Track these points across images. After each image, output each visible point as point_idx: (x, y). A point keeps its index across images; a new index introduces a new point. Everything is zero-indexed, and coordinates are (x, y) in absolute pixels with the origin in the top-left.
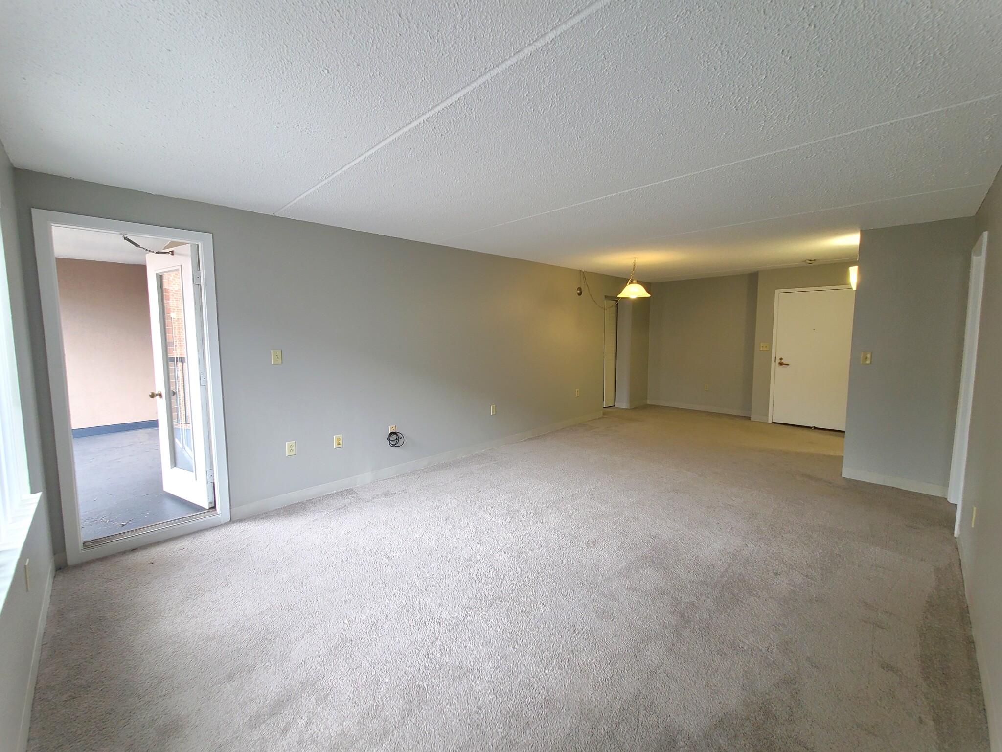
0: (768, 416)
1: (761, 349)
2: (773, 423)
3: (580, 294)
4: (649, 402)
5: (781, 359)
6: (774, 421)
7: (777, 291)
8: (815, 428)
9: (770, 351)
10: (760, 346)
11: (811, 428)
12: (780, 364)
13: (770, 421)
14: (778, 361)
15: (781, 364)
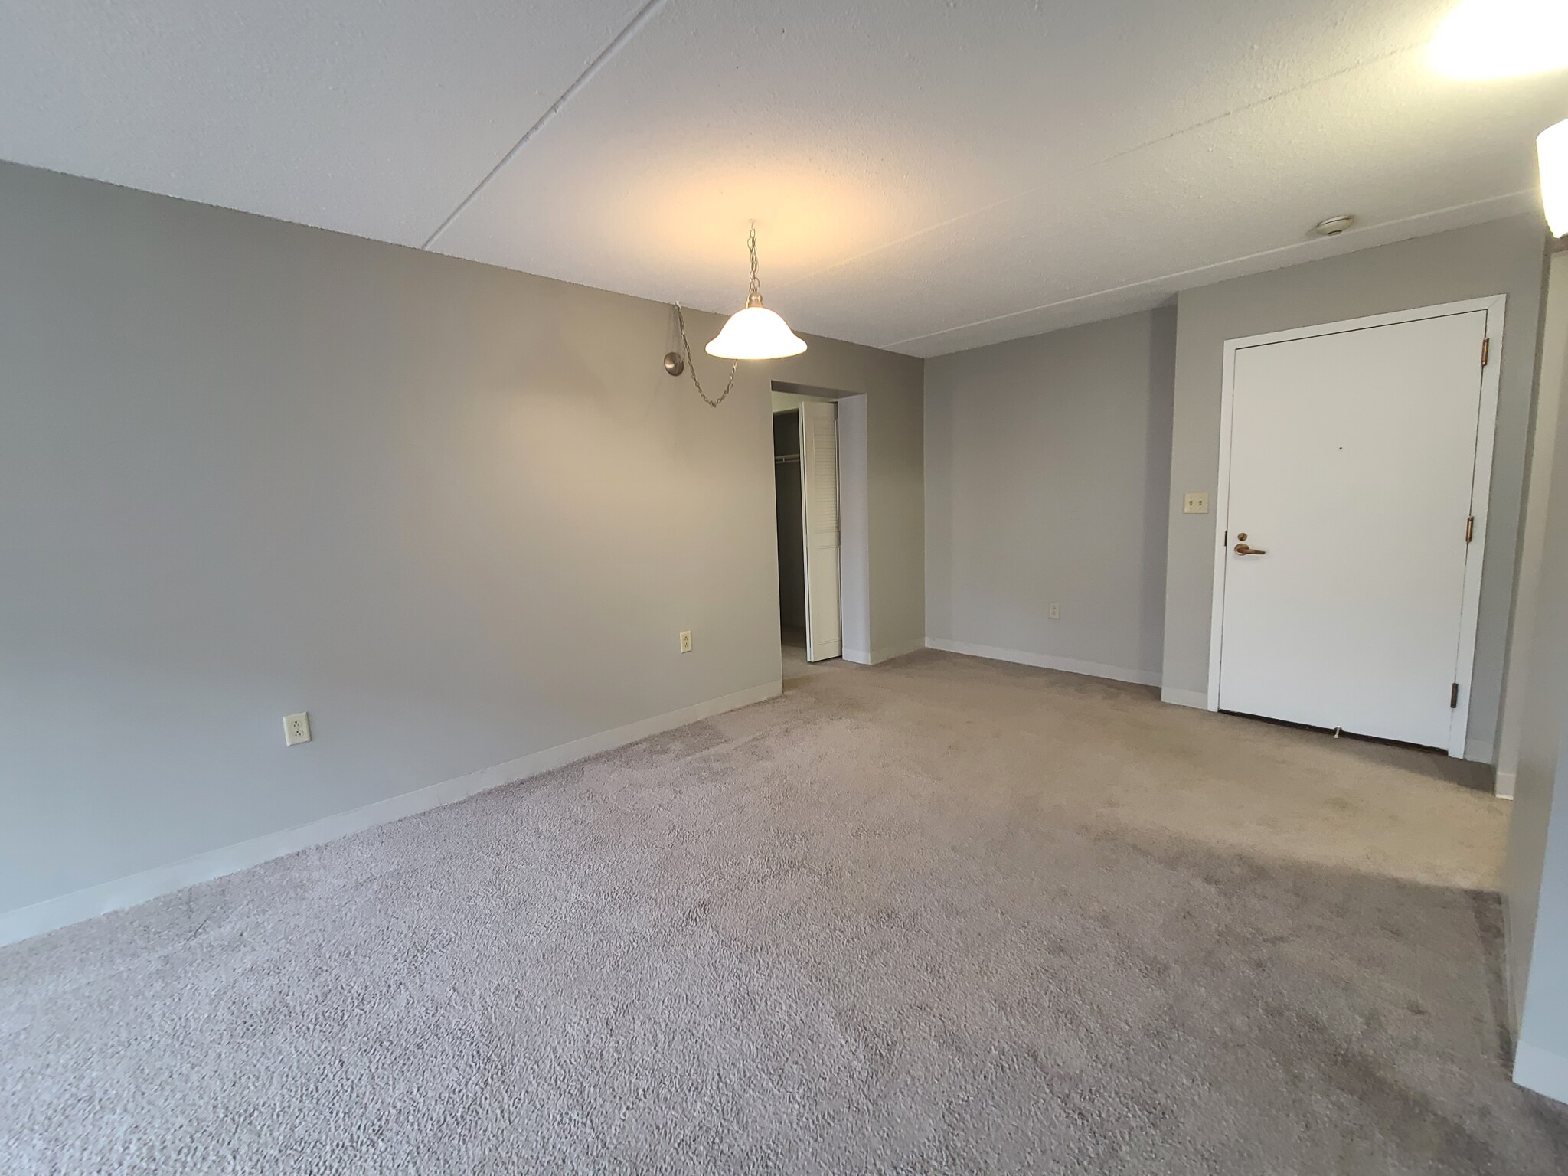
0: (1206, 693)
1: (1187, 510)
2: (1221, 711)
3: (677, 371)
4: (928, 643)
5: (1242, 537)
6: (1221, 708)
7: (1229, 345)
8: (1343, 734)
9: (1211, 512)
10: (1182, 501)
11: (1330, 732)
12: (1239, 551)
13: (1213, 708)
14: (1234, 541)
15: (1242, 550)
